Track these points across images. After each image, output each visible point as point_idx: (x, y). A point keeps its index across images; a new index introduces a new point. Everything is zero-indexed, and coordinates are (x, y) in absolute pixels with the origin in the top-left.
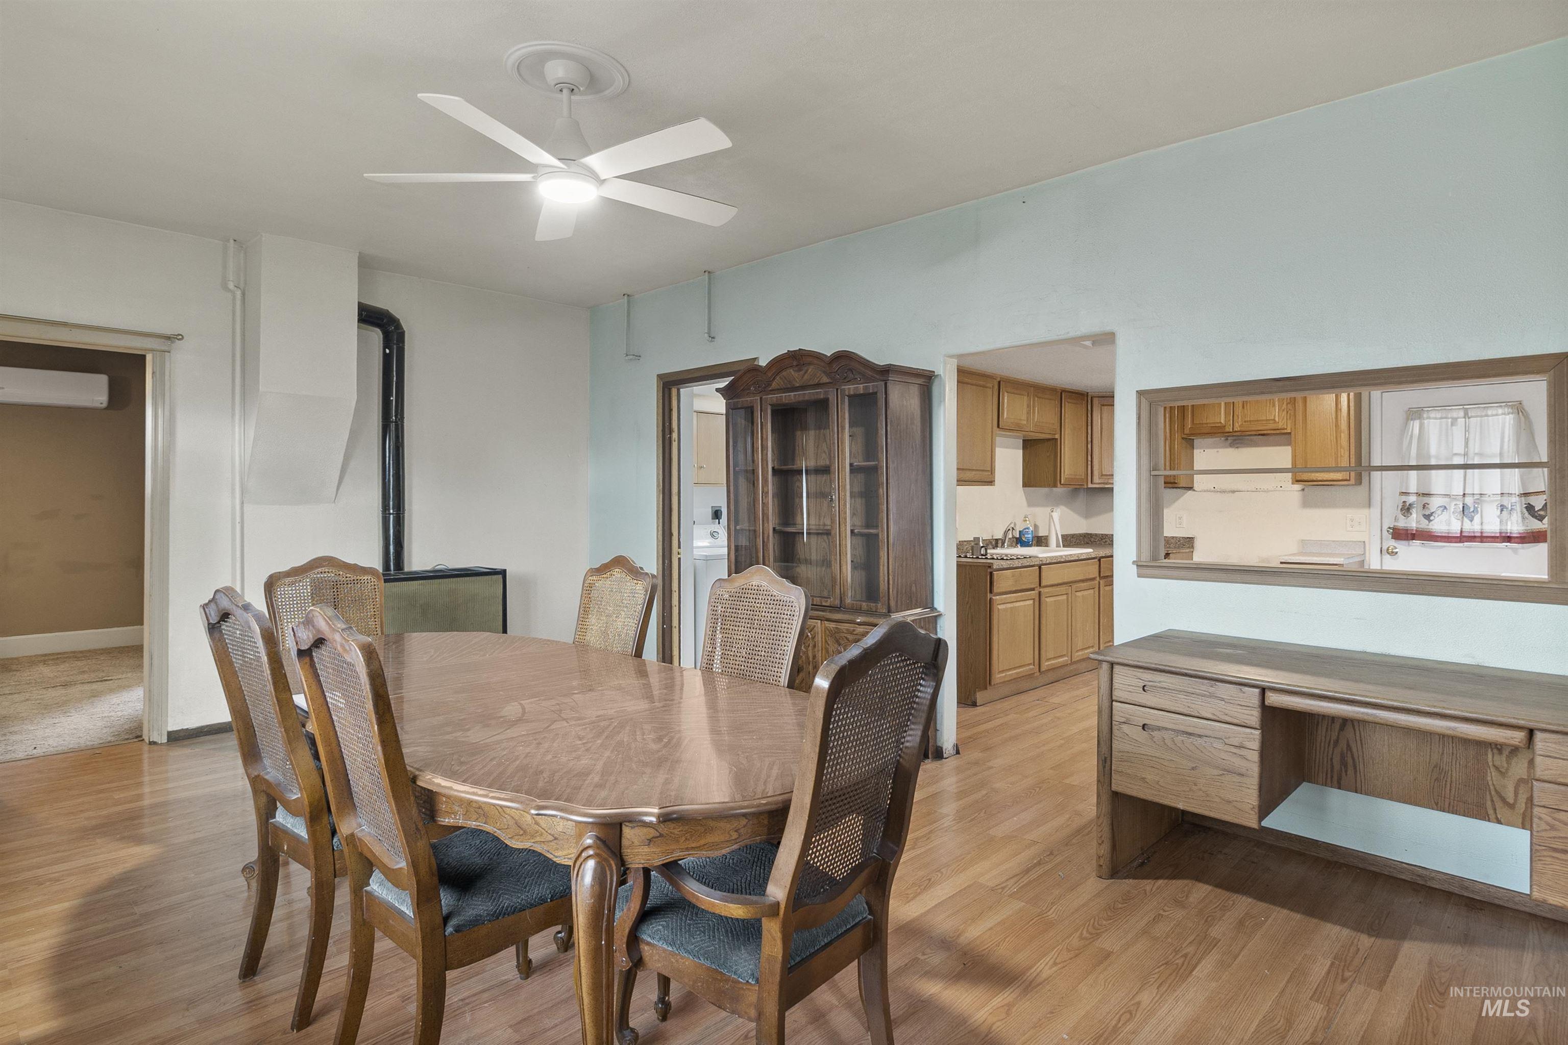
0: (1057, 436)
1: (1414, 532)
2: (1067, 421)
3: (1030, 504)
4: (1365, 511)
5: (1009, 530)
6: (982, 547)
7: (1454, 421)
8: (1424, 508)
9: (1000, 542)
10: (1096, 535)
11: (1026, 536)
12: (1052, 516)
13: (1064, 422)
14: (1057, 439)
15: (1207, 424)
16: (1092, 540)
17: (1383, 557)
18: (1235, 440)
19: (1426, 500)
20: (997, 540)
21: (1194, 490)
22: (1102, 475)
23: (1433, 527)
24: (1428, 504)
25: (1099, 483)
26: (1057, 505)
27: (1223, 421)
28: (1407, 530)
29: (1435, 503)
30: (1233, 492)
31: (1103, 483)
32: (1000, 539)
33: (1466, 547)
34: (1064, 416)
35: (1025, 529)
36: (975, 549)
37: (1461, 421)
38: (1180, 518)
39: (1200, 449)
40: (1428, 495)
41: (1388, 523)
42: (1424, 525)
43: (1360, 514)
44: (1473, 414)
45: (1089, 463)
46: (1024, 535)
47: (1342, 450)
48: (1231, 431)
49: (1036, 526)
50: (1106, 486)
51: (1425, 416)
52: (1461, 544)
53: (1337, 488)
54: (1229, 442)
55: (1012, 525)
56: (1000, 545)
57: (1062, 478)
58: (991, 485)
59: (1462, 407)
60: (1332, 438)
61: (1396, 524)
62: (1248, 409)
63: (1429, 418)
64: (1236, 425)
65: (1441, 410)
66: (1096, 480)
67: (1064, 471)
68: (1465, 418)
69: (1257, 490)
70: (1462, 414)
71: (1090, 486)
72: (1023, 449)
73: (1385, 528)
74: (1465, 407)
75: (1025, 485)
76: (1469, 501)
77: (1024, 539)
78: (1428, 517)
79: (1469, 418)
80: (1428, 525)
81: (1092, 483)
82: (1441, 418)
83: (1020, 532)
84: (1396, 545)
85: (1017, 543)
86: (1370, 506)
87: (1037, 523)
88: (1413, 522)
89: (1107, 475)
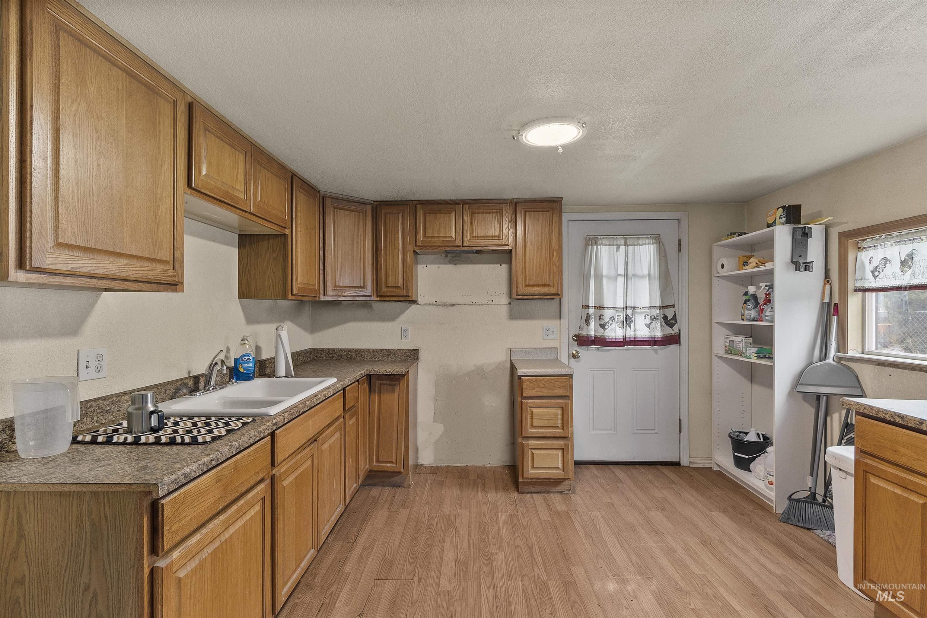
0: (287, 232)
1: (593, 339)
2: (299, 214)
3: (251, 320)
4: (557, 322)
5: (216, 363)
6: (152, 413)
7: (618, 247)
8: (600, 319)
9: (202, 380)
10: (322, 350)
11: (245, 365)
12: (280, 335)
13: (296, 215)
14: (285, 235)
15: (438, 237)
16: (319, 355)
17: (570, 360)
18: (454, 257)
19: (601, 312)
20: (196, 379)
21: (418, 304)
22: (336, 286)
23: (607, 335)
24: (603, 316)
25: (333, 296)
26: (282, 320)
27: (453, 236)
28: (588, 337)
29: (608, 314)
30: (453, 305)
31: (336, 295)
32: (201, 375)
33: (626, 350)
34: (296, 207)
35: (243, 356)
36: (134, 419)
37: (622, 248)
38: (405, 331)
39: (424, 264)
40: (602, 308)
41: (574, 331)
42: (601, 332)
43: (553, 324)
44: (631, 243)
45: (322, 272)
46: (241, 364)
47: (554, 267)
48: (461, 244)
49: (258, 349)
50: (340, 299)
51: (599, 242)
52: (622, 348)
53: (536, 302)
54: (449, 258)
55: (222, 356)
56: (202, 385)
57: (294, 287)
58: (176, 291)
59: (622, 237)
60: (547, 256)
61: (581, 332)
62: (476, 225)
63: (602, 244)
64: (466, 239)
65: (610, 238)
66: (329, 292)
67: (297, 279)
68: (625, 245)
69: (472, 304)
70: (623, 242)
71: (323, 298)
72: (239, 248)
73: (571, 336)
74: (624, 237)
75: (242, 296)
76: (629, 312)
77: (242, 370)
78: (603, 326)
79: (628, 246)
80: (604, 333)
81: (324, 295)
82: (609, 245)
83: (236, 360)
84: (578, 350)
85: (231, 378)
86: (560, 318)
87: (259, 345)
88: (592, 330)
89: (340, 287)
